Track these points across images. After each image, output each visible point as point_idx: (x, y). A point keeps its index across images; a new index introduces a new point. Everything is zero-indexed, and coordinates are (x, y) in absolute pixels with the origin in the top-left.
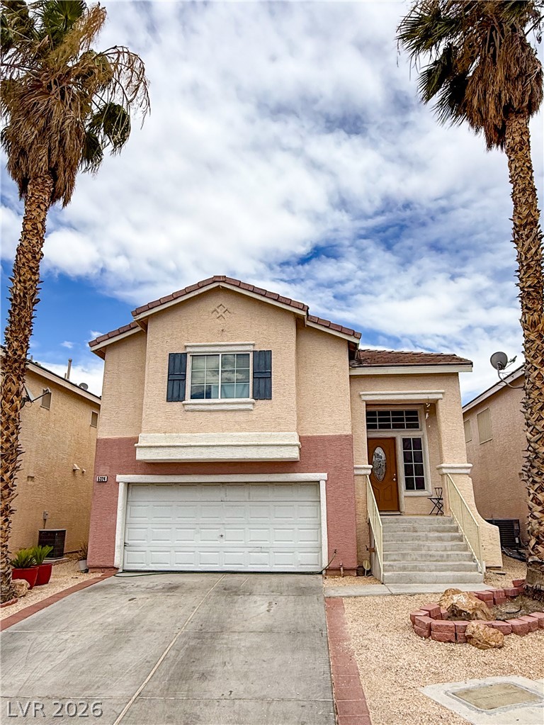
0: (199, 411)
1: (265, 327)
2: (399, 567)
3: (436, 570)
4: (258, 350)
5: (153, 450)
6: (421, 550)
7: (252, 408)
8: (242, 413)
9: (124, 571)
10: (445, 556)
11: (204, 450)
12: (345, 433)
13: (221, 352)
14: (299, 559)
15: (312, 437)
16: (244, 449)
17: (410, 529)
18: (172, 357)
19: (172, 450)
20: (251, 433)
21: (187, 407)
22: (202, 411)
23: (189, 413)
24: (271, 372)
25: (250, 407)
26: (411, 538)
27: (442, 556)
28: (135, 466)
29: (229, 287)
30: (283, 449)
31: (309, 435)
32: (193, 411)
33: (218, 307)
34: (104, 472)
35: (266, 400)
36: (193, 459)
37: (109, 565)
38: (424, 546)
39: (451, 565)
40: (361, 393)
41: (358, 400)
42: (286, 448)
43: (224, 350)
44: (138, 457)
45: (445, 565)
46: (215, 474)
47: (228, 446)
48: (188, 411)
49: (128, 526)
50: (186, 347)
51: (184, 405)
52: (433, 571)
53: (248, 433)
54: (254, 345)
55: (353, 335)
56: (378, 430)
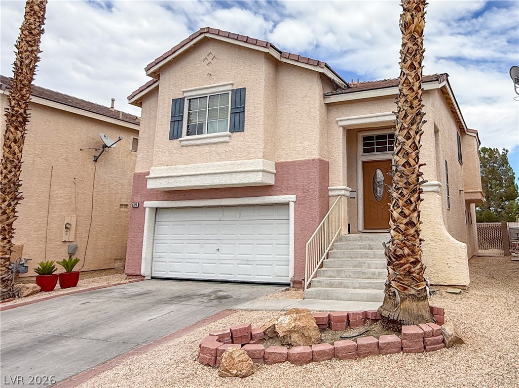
0: (191, 146)
1: (242, 68)
2: (327, 284)
3: (359, 288)
4: (235, 88)
5: (158, 180)
6: (361, 267)
7: (229, 140)
8: (221, 145)
9: (153, 278)
10: (377, 273)
11: (192, 178)
12: (313, 157)
13: (208, 94)
14: (276, 271)
15: (285, 162)
16: (221, 176)
17: (366, 246)
18: (175, 101)
19: (171, 180)
20: (227, 162)
21: (183, 143)
22: (193, 145)
23: (185, 149)
24: (244, 107)
25: (227, 139)
26: (360, 256)
27: (374, 274)
28: (157, 194)
29: (212, 36)
30: (250, 174)
31: (284, 161)
32: (187, 146)
33: (208, 56)
34: (138, 199)
35: (240, 133)
36: (184, 187)
37: (138, 273)
38: (365, 263)
39: (374, 283)
40: (337, 119)
41: (336, 126)
42: (252, 174)
43: (210, 92)
44: (148, 187)
45: (368, 283)
46: (211, 199)
47: (208, 174)
48: (183, 146)
49: (155, 241)
50: (184, 92)
51: (181, 141)
52: (357, 288)
53: (224, 162)
54: (232, 84)
55: (318, 65)
56: (375, 153)
